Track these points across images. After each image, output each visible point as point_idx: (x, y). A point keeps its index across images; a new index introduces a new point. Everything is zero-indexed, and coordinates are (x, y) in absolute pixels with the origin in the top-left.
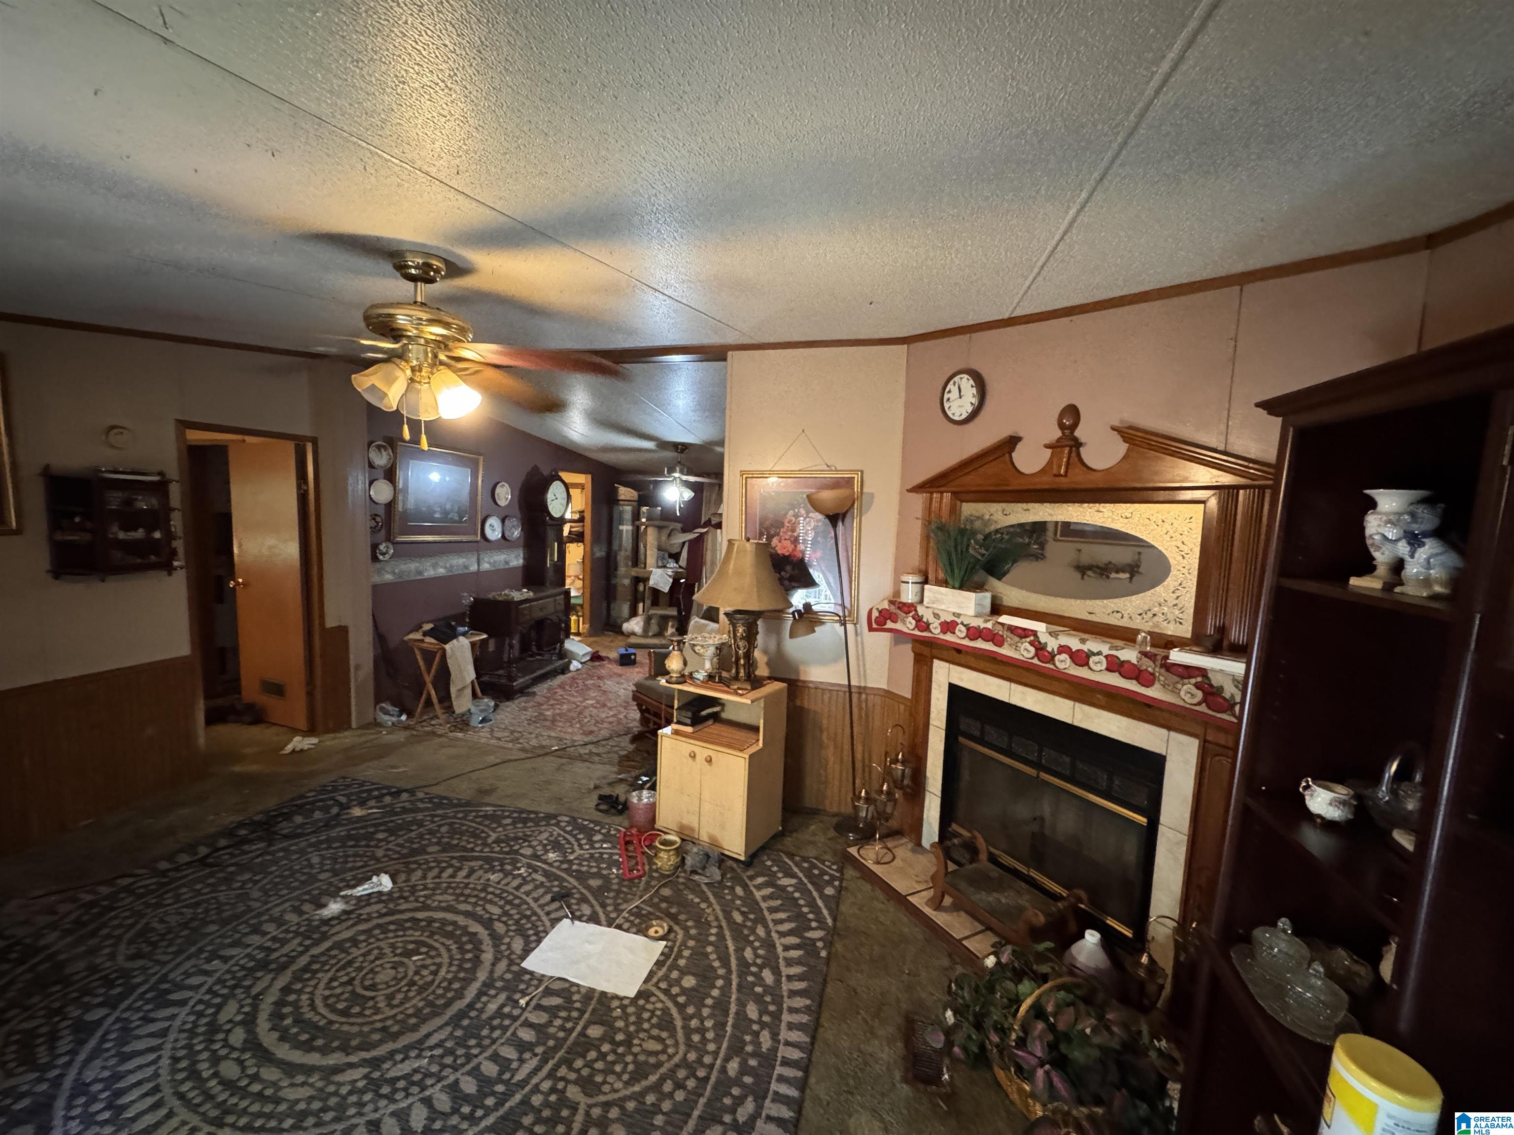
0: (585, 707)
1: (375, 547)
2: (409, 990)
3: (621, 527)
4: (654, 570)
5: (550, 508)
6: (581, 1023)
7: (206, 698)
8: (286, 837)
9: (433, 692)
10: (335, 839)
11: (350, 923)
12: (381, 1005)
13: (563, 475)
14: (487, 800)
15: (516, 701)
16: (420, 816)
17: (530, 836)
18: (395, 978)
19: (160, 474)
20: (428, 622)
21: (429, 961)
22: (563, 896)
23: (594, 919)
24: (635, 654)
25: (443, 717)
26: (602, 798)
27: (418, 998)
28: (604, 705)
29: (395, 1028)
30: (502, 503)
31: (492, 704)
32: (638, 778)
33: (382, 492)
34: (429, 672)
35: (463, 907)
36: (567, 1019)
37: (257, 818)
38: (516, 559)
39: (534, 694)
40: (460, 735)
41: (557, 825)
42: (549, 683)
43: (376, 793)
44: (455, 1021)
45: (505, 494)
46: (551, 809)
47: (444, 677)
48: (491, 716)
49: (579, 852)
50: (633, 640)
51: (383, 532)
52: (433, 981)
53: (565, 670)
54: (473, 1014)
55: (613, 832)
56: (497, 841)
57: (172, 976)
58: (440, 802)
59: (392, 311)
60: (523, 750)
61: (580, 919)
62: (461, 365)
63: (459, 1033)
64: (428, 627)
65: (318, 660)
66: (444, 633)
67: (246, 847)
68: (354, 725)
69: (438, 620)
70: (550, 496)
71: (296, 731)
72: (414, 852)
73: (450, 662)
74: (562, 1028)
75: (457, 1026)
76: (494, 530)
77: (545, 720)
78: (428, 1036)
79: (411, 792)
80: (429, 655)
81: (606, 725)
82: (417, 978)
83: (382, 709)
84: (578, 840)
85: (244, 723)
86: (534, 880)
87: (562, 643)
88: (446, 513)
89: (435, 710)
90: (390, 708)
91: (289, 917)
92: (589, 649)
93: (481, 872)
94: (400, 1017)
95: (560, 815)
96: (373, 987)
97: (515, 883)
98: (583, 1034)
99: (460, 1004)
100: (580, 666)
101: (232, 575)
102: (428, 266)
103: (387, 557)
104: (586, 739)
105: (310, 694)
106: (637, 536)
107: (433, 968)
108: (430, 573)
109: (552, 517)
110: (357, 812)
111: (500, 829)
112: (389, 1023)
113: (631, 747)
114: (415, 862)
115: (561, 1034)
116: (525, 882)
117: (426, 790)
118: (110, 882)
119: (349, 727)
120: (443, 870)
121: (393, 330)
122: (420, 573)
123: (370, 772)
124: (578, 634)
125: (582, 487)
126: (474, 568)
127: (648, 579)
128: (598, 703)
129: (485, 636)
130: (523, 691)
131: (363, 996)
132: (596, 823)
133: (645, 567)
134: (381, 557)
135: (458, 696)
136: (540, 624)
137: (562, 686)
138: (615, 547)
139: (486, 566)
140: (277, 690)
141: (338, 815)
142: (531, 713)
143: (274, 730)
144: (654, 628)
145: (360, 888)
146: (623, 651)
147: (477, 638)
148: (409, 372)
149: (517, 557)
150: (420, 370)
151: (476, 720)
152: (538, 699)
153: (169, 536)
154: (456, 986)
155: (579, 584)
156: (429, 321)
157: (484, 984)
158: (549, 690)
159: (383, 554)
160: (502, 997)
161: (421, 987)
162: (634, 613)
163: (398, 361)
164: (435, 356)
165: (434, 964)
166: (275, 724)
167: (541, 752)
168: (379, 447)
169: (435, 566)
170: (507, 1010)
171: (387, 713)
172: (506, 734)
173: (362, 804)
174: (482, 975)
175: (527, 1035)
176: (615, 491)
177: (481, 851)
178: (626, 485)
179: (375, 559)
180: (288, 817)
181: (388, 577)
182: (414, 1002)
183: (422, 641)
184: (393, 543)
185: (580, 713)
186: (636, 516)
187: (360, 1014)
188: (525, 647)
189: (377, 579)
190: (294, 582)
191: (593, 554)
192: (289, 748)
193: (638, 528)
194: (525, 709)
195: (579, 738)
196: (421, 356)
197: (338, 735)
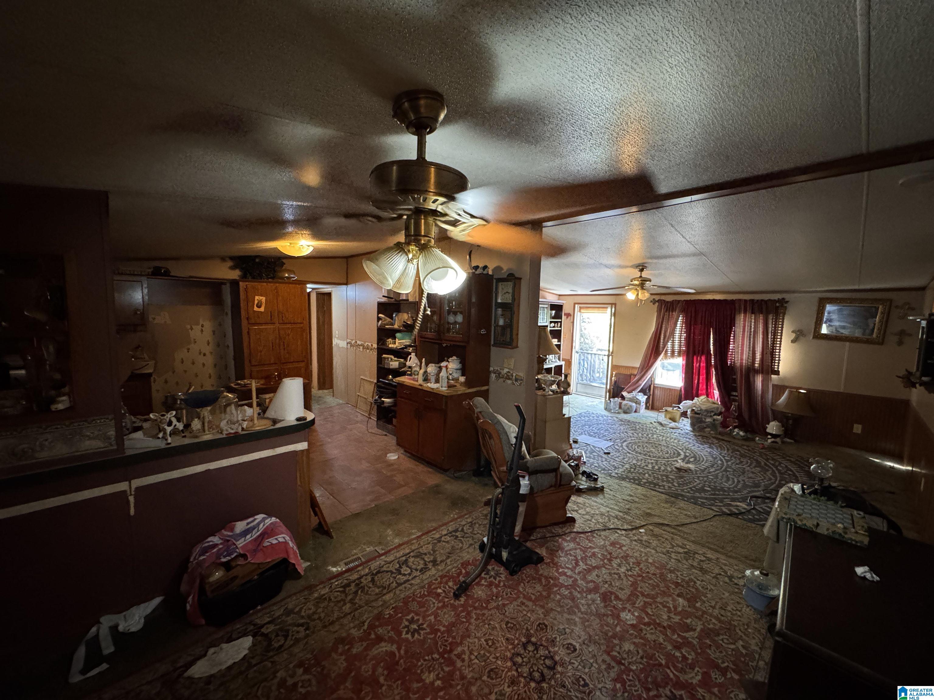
12: (648, 446)
29: (640, 442)
157: (623, 443)
187: (652, 445)
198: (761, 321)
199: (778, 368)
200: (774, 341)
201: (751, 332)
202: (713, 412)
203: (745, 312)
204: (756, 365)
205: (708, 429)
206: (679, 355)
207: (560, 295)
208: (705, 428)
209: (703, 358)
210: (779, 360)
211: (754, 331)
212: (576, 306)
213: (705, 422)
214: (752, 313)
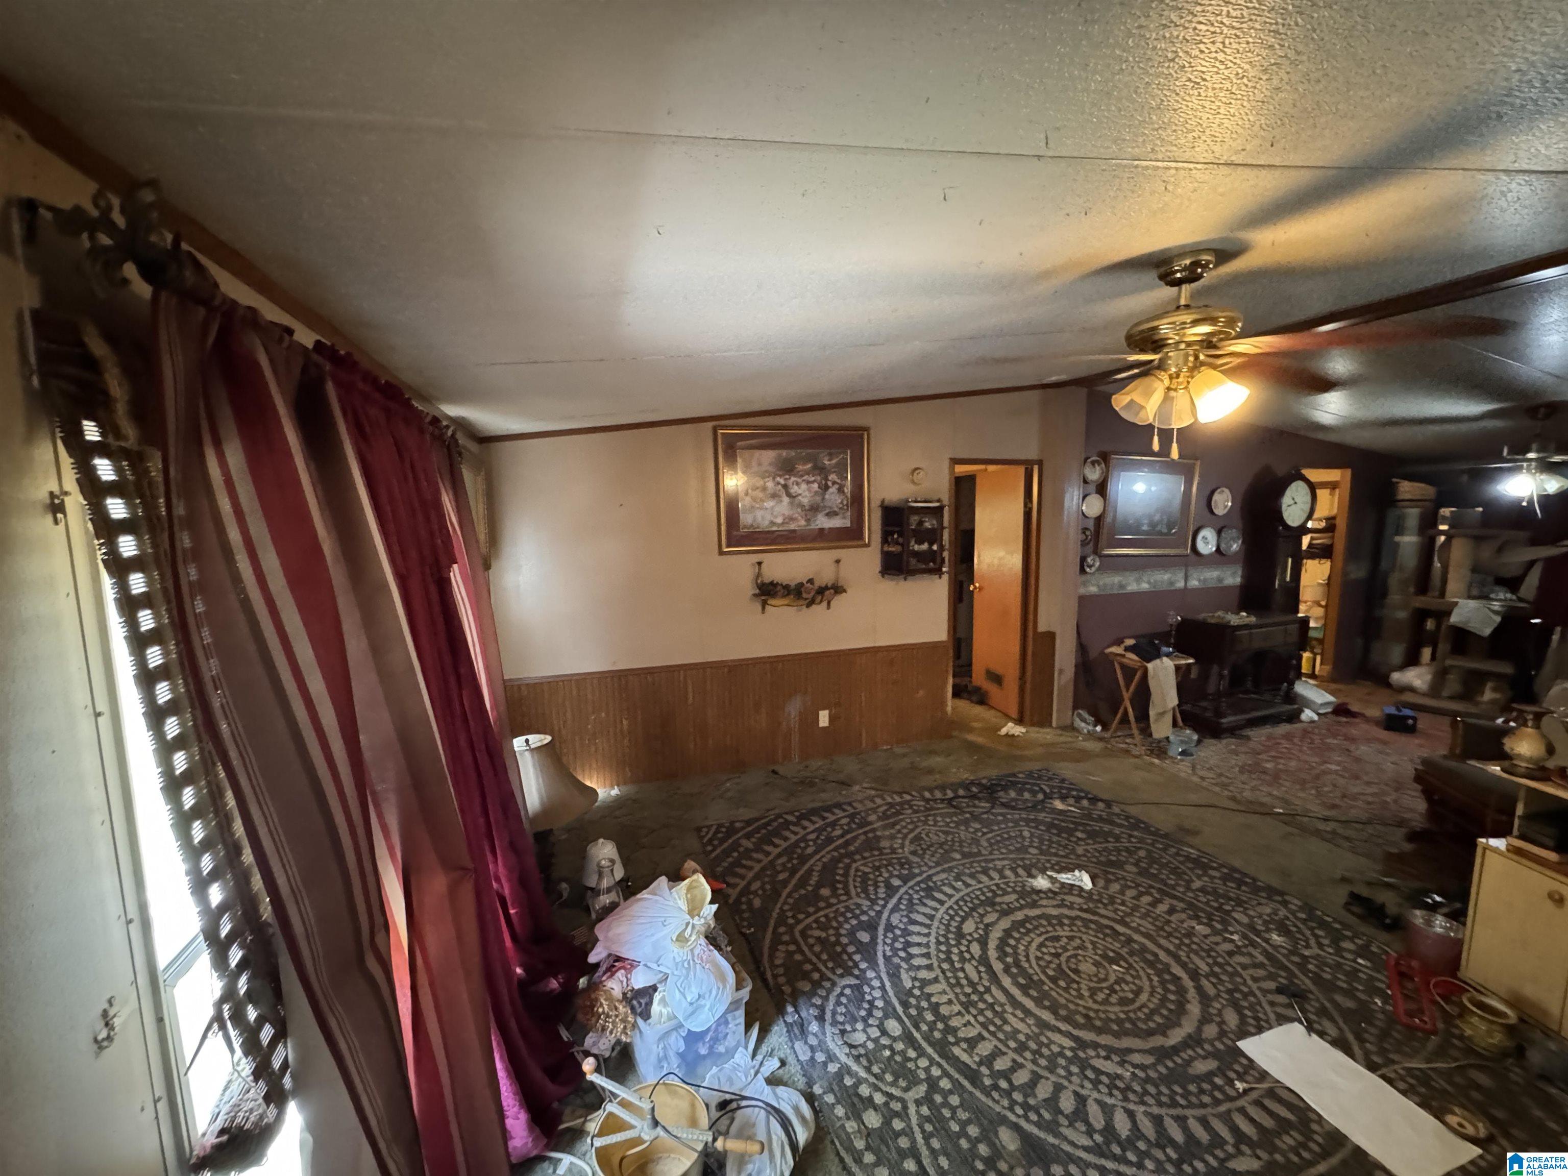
0: (1325, 773)
1: (1083, 559)
2: (1110, 995)
3: (1397, 539)
4: (1461, 602)
5: (1286, 515)
7: (954, 676)
8: (1004, 805)
9: (1130, 710)
10: (1041, 822)
11: (1055, 903)
12: (1085, 993)
13: (1307, 472)
14: (1189, 839)
15: (1224, 741)
16: (1117, 831)
17: (1245, 902)
18: (1096, 976)
19: (939, 501)
20: (1130, 637)
21: (1129, 978)
22: (1297, 996)
23: (1340, 1044)
24: (1414, 719)
25: (1138, 737)
26: (1355, 898)
27: (1120, 1008)
28: (1357, 777)
29: (1098, 1023)
30: (1220, 511)
31: (1195, 737)
32: (1427, 893)
33: (1093, 506)
34: (1128, 690)
35: (1163, 942)
37: (984, 781)
38: (1233, 577)
39: (1248, 738)
40: (1156, 761)
41: (1285, 903)
42: (1267, 730)
43: (1075, 793)
44: (1158, 1055)
45: (1223, 502)
46: (1275, 882)
47: (1143, 696)
48: (1193, 750)
49: (1316, 951)
50: (1408, 697)
51: (1091, 545)
52: (1134, 1000)
53: (1294, 717)
54: (1178, 1060)
55: (1374, 949)
56: (1202, 890)
57: (935, 879)
58: (1137, 824)
59: (1155, 323)
60: (1233, 799)
61: (1322, 1034)
62: (1220, 361)
63: (1162, 1070)
64: (1130, 642)
65: (1029, 657)
66: (1148, 651)
67: (976, 802)
68: (1054, 724)
69: (1144, 636)
70: (1286, 500)
71: (1008, 718)
72: (1111, 864)
73: (1152, 683)
75: (1160, 1061)
76: (1207, 543)
77: (1264, 772)
78: (1131, 1051)
79: (1108, 804)
80: (1129, 672)
81: (1360, 803)
82: (1117, 987)
83: (1079, 715)
84: (1316, 937)
85: (972, 702)
86: (1250, 955)
87: (1292, 684)
88: (1153, 525)
89: (1130, 729)
90: (1086, 716)
91: (1008, 873)
92: (1331, 698)
93: (1183, 916)
94: (1103, 1015)
95: (1288, 894)
96: (1077, 972)
97: (1227, 947)
99: (1164, 1042)
100: (1316, 718)
101: (972, 582)
102: (1196, 264)
103: (1093, 569)
104: (1328, 813)
105: (1022, 690)
106: (1427, 550)
107: (1134, 987)
108: (1132, 587)
109: (1287, 527)
110: (1059, 805)
111: (1206, 879)
112: (1092, 1014)
113: (1408, 847)
114: (1113, 874)
116: (1238, 951)
117: (1123, 806)
118: (900, 794)
119: (1050, 726)
120: (1141, 894)
121: (1155, 342)
122: (1122, 586)
123: (1068, 770)
124: (1313, 676)
125: (1333, 486)
126: (1180, 584)
127: (1449, 614)
128: (1345, 769)
129: (1191, 661)
130: (1233, 731)
131: (1069, 976)
132: (1346, 926)
133: (1442, 594)
134: (1088, 570)
135: (1156, 720)
136: (1260, 656)
137: (1288, 737)
138: (1384, 565)
139: (1194, 583)
140: (996, 679)
141: (1043, 801)
142: (1243, 759)
143: (993, 712)
144: (1453, 685)
145: (1064, 876)
146: (1392, 710)
147: (1183, 662)
148: (1167, 382)
149: (1234, 574)
150: (1178, 376)
151: (1176, 749)
152: (1252, 744)
153: (941, 547)
154: (1158, 1019)
155: (1319, 612)
156: (1192, 322)
157: (1190, 1037)
158: (1270, 737)
159: (1090, 567)
160: (1212, 1064)
161: (1121, 999)
162: (1412, 660)
163: (1157, 372)
164: (1196, 357)
165: (1135, 984)
166: (993, 708)
167: (1262, 810)
168: (1093, 463)
169: (1138, 581)
170: (1218, 1081)
171: (1084, 720)
172: (1211, 775)
173: (1063, 798)
174: (1188, 1026)
175: (1245, 1126)
176: (1393, 487)
177: (1183, 893)
178: (1411, 478)
179: (1082, 571)
180: (1005, 788)
181: (1093, 589)
182: (1115, 1009)
183: (1123, 656)
184: (1101, 556)
185: (1317, 777)
186: (1429, 523)
188: (1236, 680)
189: (1082, 591)
190: (1017, 588)
191: (1345, 574)
192: (1004, 731)
193: (1432, 540)
194: (1236, 753)
195: (1316, 809)
196: (1181, 361)
197: (1041, 730)
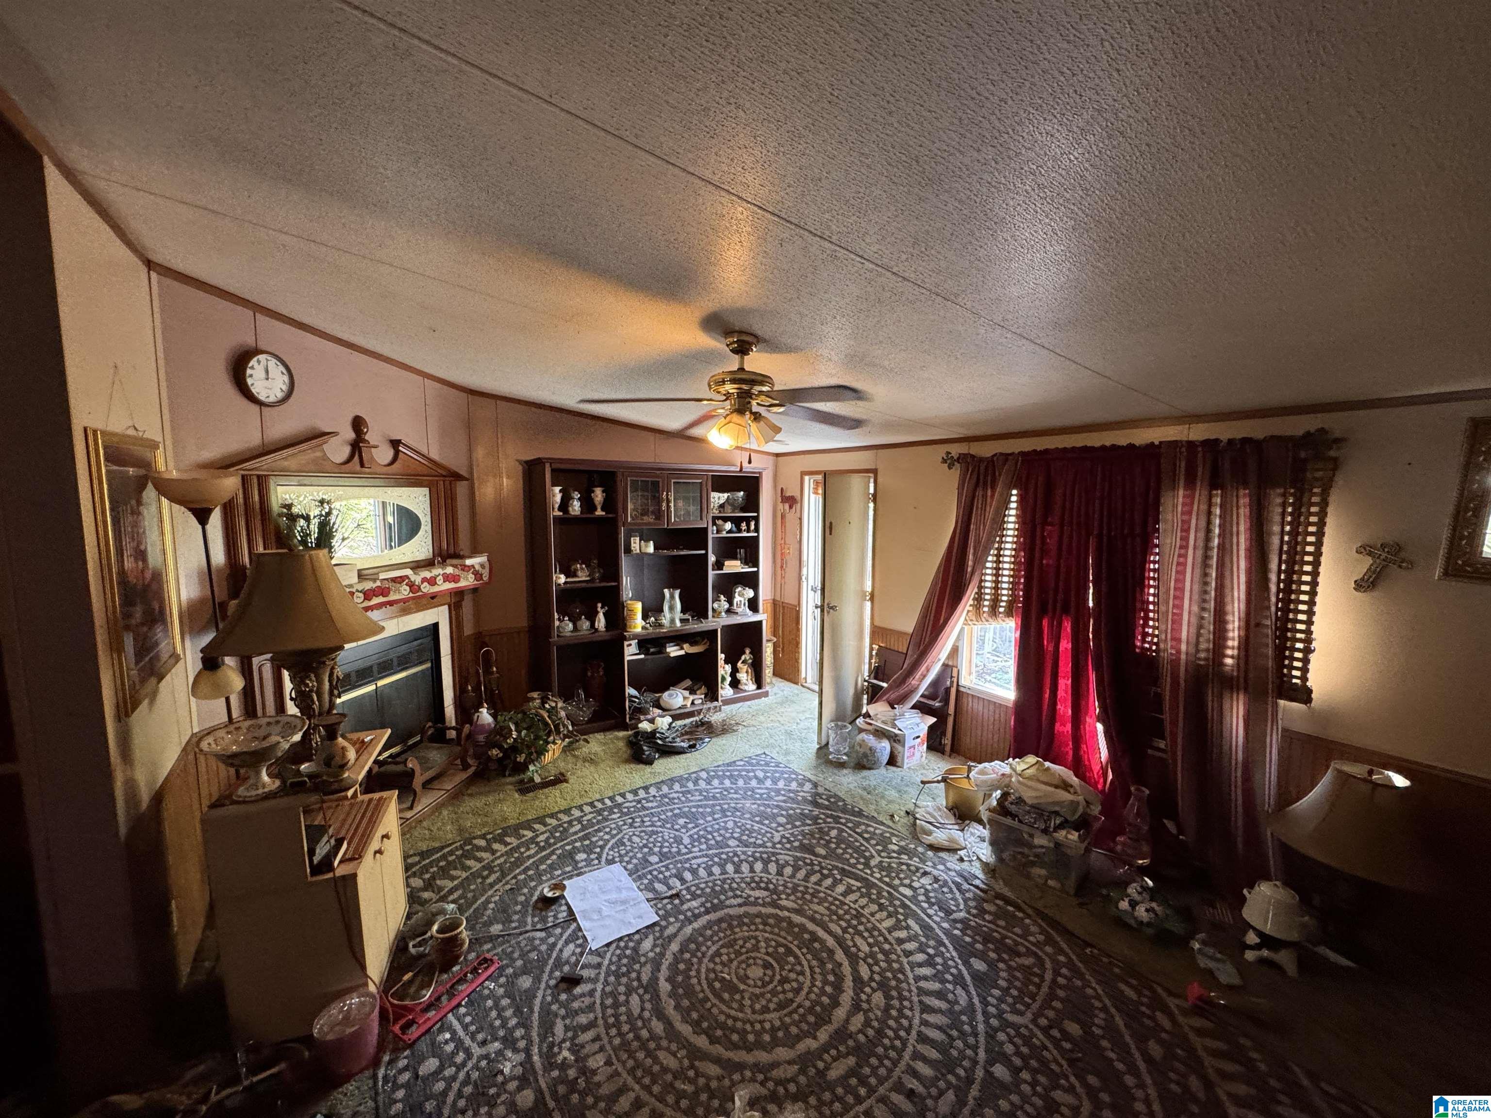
2: (741, 947)
6: (656, 866)
12: (763, 944)
18: (749, 966)
21: (719, 968)
27: (737, 936)
29: (758, 920)
36: (661, 872)
44: (721, 906)
52: (722, 946)
54: (708, 905)
63: (723, 897)
74: (668, 869)
75: (721, 902)
78: (740, 905)
82: (733, 956)
94: (753, 927)
96: (767, 966)
98: (661, 861)
99: (713, 916)
107: (717, 960)
112: (761, 927)
115: (671, 866)
131: (775, 959)
154: (709, 932)
157: (690, 923)
160: (685, 907)
161: (732, 946)
165: (715, 964)
170: (688, 897)
174: (688, 930)
175: (688, 876)
182: (740, 934)
187: (779, 945)
198: (1244, 512)
199: (1304, 678)
200: (1289, 582)
201: (1207, 548)
202: (1057, 813)
203: (1190, 483)
204: (1229, 661)
205: (1039, 872)
206: (1009, 613)
207: (777, 455)
208: (1033, 864)
209: (1068, 626)
210: (1308, 651)
211: (1222, 547)
212: (807, 478)
213: (1031, 846)
214: (1214, 485)
